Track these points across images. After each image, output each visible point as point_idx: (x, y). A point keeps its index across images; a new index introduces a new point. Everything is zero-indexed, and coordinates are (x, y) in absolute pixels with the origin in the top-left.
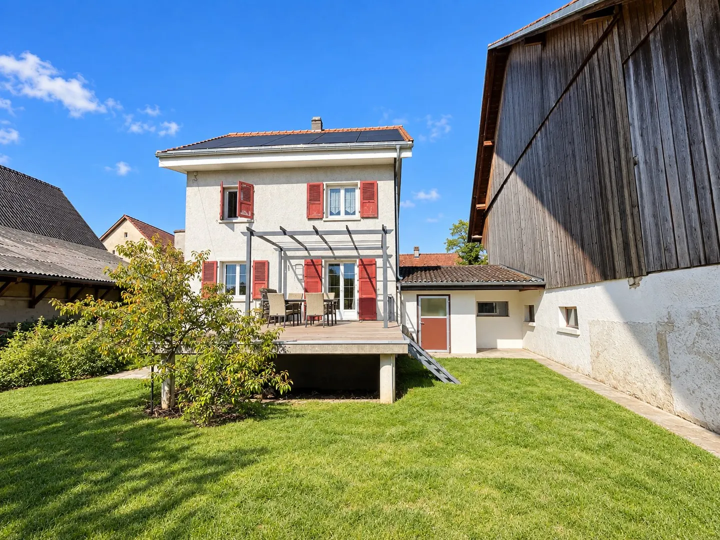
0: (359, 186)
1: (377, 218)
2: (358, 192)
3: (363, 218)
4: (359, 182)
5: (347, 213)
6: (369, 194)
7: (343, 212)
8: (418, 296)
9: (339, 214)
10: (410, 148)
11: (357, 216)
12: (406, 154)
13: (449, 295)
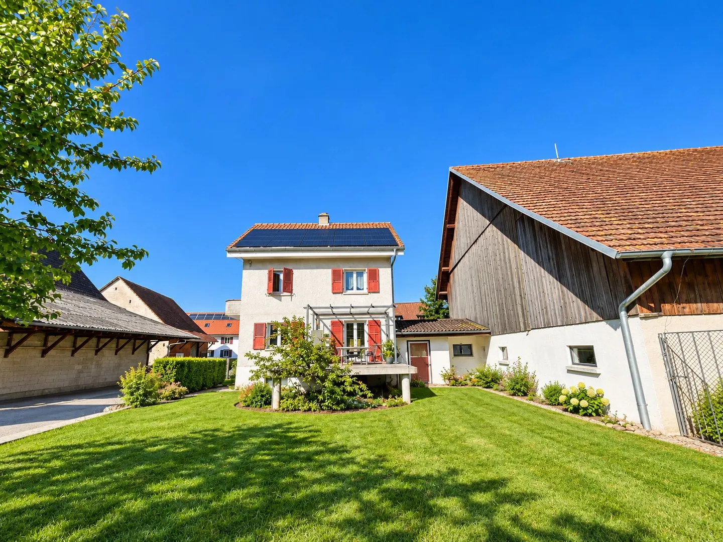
0: (366, 271)
1: (379, 292)
2: (365, 276)
3: (370, 292)
4: (366, 269)
5: (358, 289)
6: (374, 276)
7: (355, 288)
8: (408, 341)
9: (352, 289)
10: (402, 250)
11: (366, 291)
12: (400, 253)
13: (429, 341)
